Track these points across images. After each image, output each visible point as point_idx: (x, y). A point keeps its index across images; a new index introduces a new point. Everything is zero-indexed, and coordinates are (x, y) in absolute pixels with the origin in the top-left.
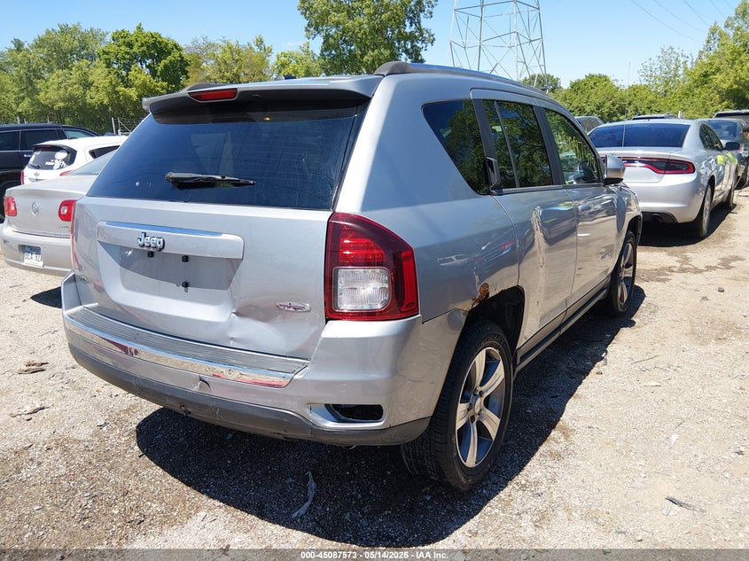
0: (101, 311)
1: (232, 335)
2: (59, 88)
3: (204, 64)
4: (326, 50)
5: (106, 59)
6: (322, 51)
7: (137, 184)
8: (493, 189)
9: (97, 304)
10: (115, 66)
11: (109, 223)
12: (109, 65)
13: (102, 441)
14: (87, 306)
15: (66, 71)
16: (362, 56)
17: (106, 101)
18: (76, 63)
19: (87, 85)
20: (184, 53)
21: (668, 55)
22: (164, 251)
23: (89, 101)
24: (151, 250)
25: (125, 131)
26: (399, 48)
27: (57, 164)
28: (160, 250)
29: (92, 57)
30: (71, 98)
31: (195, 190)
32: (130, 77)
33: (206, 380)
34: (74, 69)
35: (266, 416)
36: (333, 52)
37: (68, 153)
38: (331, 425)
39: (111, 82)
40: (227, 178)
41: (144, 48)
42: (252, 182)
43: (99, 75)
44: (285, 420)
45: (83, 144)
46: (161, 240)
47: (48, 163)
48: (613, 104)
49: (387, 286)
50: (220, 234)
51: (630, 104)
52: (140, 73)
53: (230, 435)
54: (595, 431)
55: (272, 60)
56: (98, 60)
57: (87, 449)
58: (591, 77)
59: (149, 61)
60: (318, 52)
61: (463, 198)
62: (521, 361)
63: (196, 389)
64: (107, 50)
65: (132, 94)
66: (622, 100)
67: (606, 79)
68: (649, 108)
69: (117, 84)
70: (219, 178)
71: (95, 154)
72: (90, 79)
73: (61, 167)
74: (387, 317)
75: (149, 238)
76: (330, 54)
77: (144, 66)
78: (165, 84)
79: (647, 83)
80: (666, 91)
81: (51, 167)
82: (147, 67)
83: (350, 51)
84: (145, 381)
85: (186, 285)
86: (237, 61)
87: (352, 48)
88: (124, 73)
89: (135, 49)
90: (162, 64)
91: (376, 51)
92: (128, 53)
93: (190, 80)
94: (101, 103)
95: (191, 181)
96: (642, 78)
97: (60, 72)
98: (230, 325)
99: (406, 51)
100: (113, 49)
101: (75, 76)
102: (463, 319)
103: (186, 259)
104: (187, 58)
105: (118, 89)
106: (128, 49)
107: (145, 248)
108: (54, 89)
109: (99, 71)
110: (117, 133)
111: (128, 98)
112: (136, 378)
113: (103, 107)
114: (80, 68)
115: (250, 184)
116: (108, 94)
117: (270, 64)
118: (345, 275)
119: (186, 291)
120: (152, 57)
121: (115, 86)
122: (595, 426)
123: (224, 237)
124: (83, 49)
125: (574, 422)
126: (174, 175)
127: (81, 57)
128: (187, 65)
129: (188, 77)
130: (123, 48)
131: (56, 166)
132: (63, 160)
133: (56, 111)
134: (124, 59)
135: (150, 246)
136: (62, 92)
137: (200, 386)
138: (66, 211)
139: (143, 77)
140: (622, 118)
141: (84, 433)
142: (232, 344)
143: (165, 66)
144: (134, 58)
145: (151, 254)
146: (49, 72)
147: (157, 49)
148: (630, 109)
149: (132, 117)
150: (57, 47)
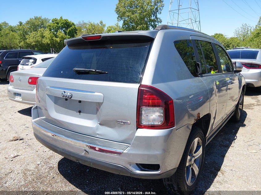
0: (46, 120)
1: (98, 133)
2: (33, 38)
3: (83, 30)
4: (124, 25)
5: (50, 28)
6: (123, 26)
7: (62, 72)
8: (199, 74)
9: (45, 117)
10: (53, 31)
11: (51, 87)
12: (50, 30)
13: (38, 170)
14: (41, 118)
15: (36, 32)
16: (136, 27)
17: (49, 43)
18: (39, 29)
19: (43, 37)
20: (76, 26)
21: (244, 27)
22: (72, 99)
23: (43, 42)
24: (67, 98)
25: (55, 53)
26: (149, 24)
27: (30, 64)
28: (70, 98)
29: (45, 27)
30: (37, 41)
31: (84, 75)
32: (57, 34)
33: (87, 151)
34: (39, 31)
35: (111, 167)
36: (127, 26)
37: (34, 60)
38: (138, 172)
39: (51, 36)
40: (97, 71)
41: (63, 24)
42: (107, 72)
43: (47, 33)
44: (119, 169)
45: (39, 57)
46: (71, 94)
47: (27, 63)
48: (225, 44)
49: (162, 115)
50: (94, 92)
51: (231, 44)
52: (61, 33)
53: (88, 170)
54: (234, 172)
55: (105, 29)
56: (47, 28)
57: (32, 174)
58: (217, 34)
59: (64, 29)
60: (121, 26)
61: (189, 78)
62: (207, 142)
63: (83, 154)
64: (50, 25)
65: (58, 40)
66: (228, 42)
67: (222, 35)
68: (238, 45)
69: (53, 37)
70: (94, 70)
71: (43, 60)
72: (44, 35)
73: (31, 65)
74: (162, 128)
75: (66, 93)
76: (125, 26)
77: (62, 31)
78: (69, 37)
79: (237, 36)
80: (244, 39)
81: (28, 65)
82: (63, 31)
83: (132, 26)
84: (63, 150)
85: (80, 112)
86: (94, 29)
87: (133, 24)
88: (56, 33)
89: (59, 25)
90: (68, 30)
91: (141, 25)
92: (57, 26)
93: (78, 35)
94: (48, 43)
95: (83, 71)
96: (235, 35)
97: (34, 32)
98: (97, 129)
99: (152, 25)
100: (52, 25)
101: (39, 34)
102: (191, 127)
103: (80, 102)
104: (77, 28)
105: (53, 38)
106: (57, 25)
107: (65, 97)
108: (31, 38)
109: (47, 32)
110: (52, 53)
111: (56, 41)
112: (59, 148)
113: (48, 45)
114: (41, 31)
115: (106, 73)
116: (50, 40)
117: (105, 30)
118: (145, 110)
119: (80, 114)
120: (65, 27)
121: (52, 37)
122: (234, 169)
123: (96, 94)
124: (42, 25)
125: (225, 167)
126: (76, 69)
127: (41, 27)
128: (77, 30)
129: (77, 35)
130: (55, 24)
131: (29, 65)
132: (32, 62)
133: (32, 46)
134: (56, 28)
135: (66, 97)
136: (34, 39)
137: (85, 153)
138: (31, 81)
139: (62, 34)
140: (228, 48)
141: (32, 167)
142: (97, 136)
143: (70, 31)
144: (59, 28)
145: (66, 100)
146: (30, 32)
147: (67, 25)
148: (231, 46)
149: (58, 48)
150: (33, 24)
